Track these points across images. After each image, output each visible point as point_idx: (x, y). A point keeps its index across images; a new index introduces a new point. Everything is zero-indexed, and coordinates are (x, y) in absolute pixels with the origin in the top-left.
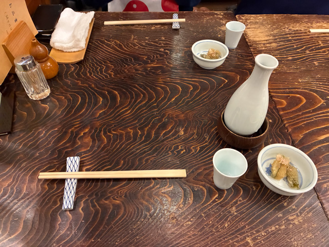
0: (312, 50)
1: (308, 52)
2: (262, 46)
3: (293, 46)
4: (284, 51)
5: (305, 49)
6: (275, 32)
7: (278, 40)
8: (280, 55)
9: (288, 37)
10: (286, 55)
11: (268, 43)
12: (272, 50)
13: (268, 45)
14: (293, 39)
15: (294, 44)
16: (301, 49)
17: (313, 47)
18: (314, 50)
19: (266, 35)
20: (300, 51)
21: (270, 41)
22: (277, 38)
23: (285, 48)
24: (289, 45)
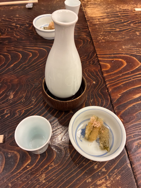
0: (136, 23)
1: (132, 25)
2: (97, 20)
3: (121, 21)
4: (114, 24)
5: (130, 23)
6: (109, 10)
7: (110, 16)
8: (110, 28)
9: (118, 14)
10: (115, 27)
11: (102, 19)
12: (105, 24)
13: (102, 20)
14: (122, 16)
15: (122, 19)
16: (127, 23)
17: (137, 21)
18: (137, 24)
19: (102, 13)
20: (126, 24)
21: (104, 17)
22: (109, 14)
23: (115, 22)
24: (119, 20)
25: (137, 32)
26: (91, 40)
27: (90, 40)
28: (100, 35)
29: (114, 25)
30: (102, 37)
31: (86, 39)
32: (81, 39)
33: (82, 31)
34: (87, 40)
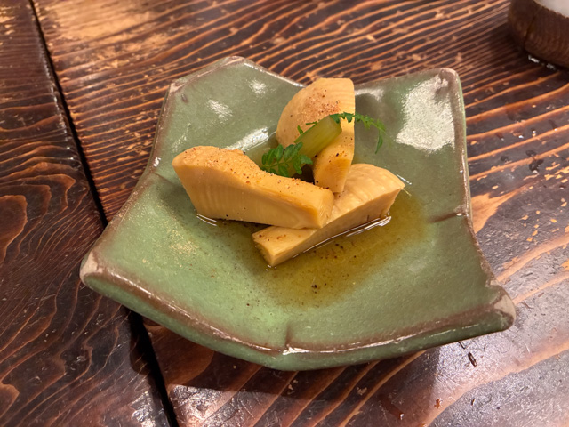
0: (294, 30)
1: (279, 41)
2: (111, 53)
3: (227, 31)
4: (194, 58)
5: (269, 34)
7: (173, 19)
9: (206, 5)
11: (134, 40)
12: (149, 65)
13: (133, 47)
14: (224, 7)
15: (231, 23)
16: (254, 36)
17: (297, 19)
18: (300, 31)
19: (129, 11)
20: (252, 44)
21: (142, 29)
22: (168, 11)
23: (198, 44)
24: (214, 30)
25: (310, 70)
26: (77, 176)
27: (71, 183)
28: (133, 129)
29: (200, 60)
30: (147, 143)
31: (50, 177)
32: (16, 190)
33: (25, 133)
34: (52, 183)
